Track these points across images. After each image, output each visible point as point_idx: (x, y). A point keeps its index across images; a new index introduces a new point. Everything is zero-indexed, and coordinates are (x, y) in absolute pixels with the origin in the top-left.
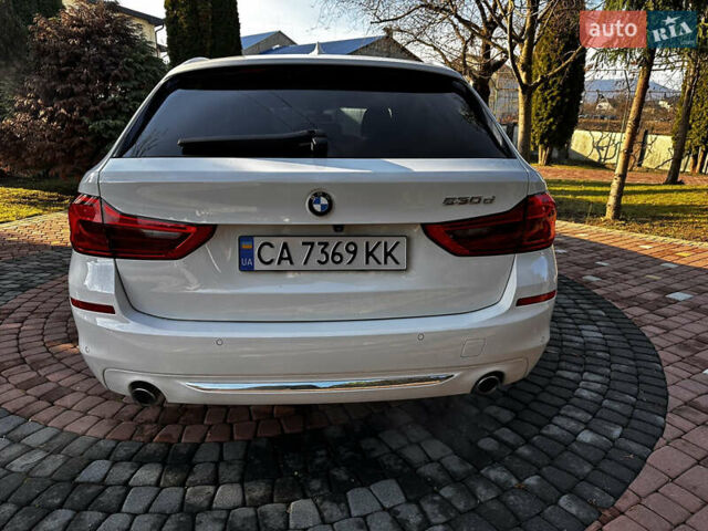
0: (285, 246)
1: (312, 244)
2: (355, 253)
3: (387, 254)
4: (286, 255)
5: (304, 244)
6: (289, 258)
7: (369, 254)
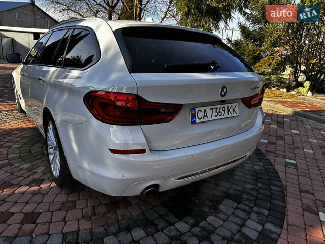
0: (205, 111)
1: (213, 109)
2: (225, 111)
3: (233, 110)
4: (205, 115)
5: (211, 109)
6: (207, 116)
7: (229, 111)
